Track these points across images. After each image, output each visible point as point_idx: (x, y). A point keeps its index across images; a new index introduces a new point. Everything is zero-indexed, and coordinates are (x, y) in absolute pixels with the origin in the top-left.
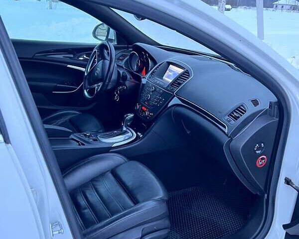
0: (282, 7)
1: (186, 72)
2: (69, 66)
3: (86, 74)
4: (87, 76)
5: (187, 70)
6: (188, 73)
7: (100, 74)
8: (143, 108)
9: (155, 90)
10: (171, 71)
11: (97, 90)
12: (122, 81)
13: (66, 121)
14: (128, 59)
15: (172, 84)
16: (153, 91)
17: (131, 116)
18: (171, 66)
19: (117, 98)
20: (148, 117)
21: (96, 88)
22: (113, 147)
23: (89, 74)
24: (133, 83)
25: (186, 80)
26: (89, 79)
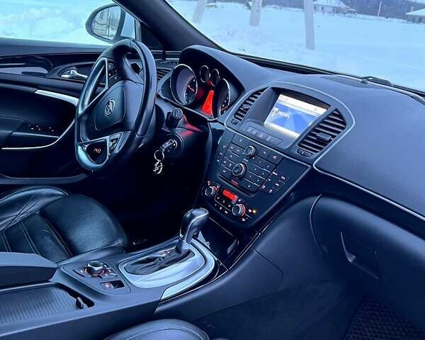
0: (323, 8)
1: (333, 114)
2: (39, 92)
3: (80, 112)
4: (82, 115)
5: (336, 110)
6: (340, 116)
7: (118, 114)
8: (226, 193)
9: (256, 154)
10: (285, 109)
11: (111, 151)
12: (167, 130)
13: (32, 215)
14: (169, 79)
15: (302, 142)
16: (250, 157)
17: (200, 215)
18: (282, 98)
19: (158, 168)
20: (245, 217)
21: (109, 144)
22: (165, 300)
23: (89, 111)
24: (190, 132)
25: (338, 132)
26: (87, 123)
